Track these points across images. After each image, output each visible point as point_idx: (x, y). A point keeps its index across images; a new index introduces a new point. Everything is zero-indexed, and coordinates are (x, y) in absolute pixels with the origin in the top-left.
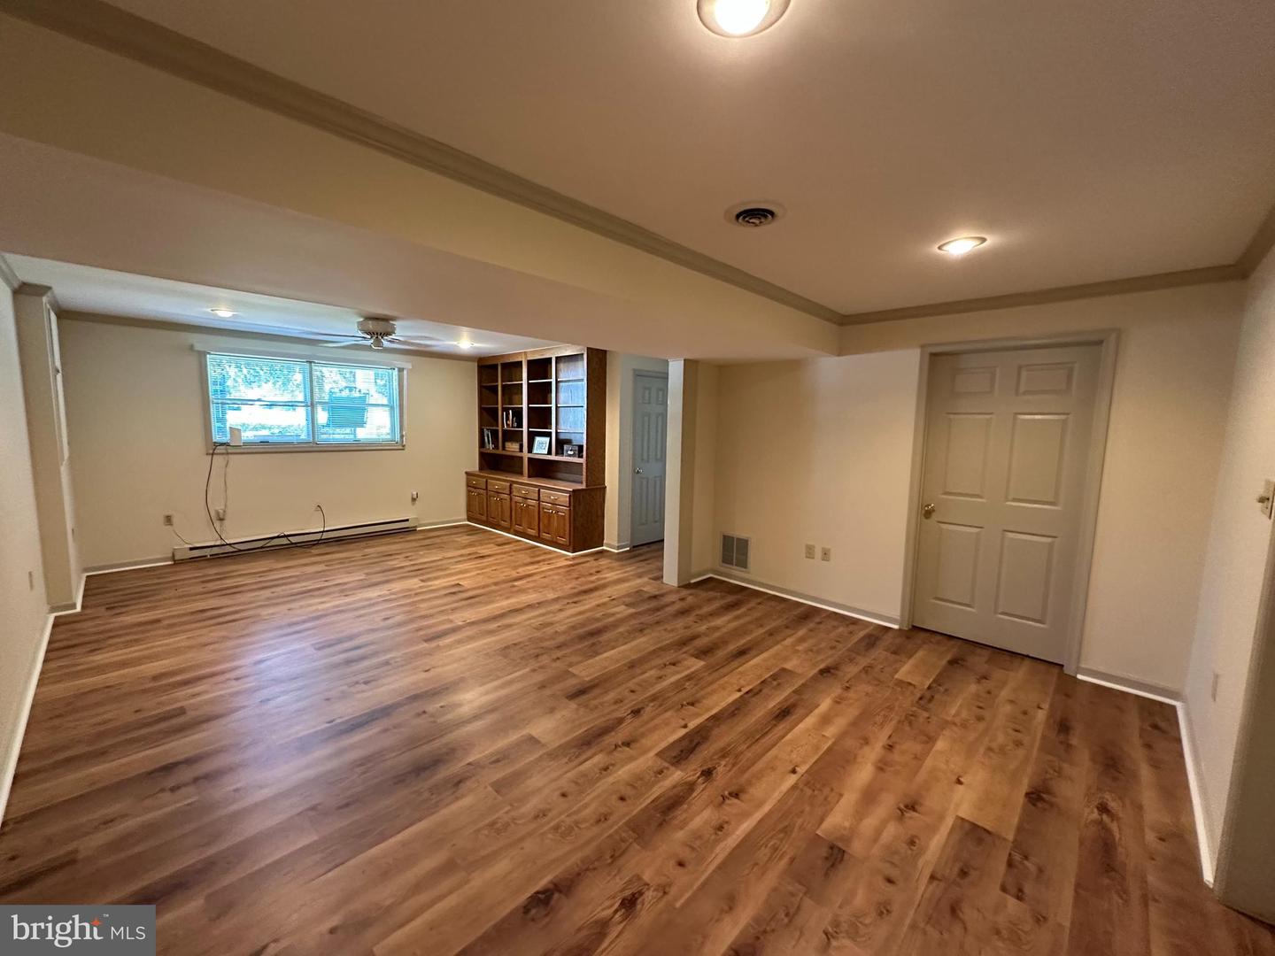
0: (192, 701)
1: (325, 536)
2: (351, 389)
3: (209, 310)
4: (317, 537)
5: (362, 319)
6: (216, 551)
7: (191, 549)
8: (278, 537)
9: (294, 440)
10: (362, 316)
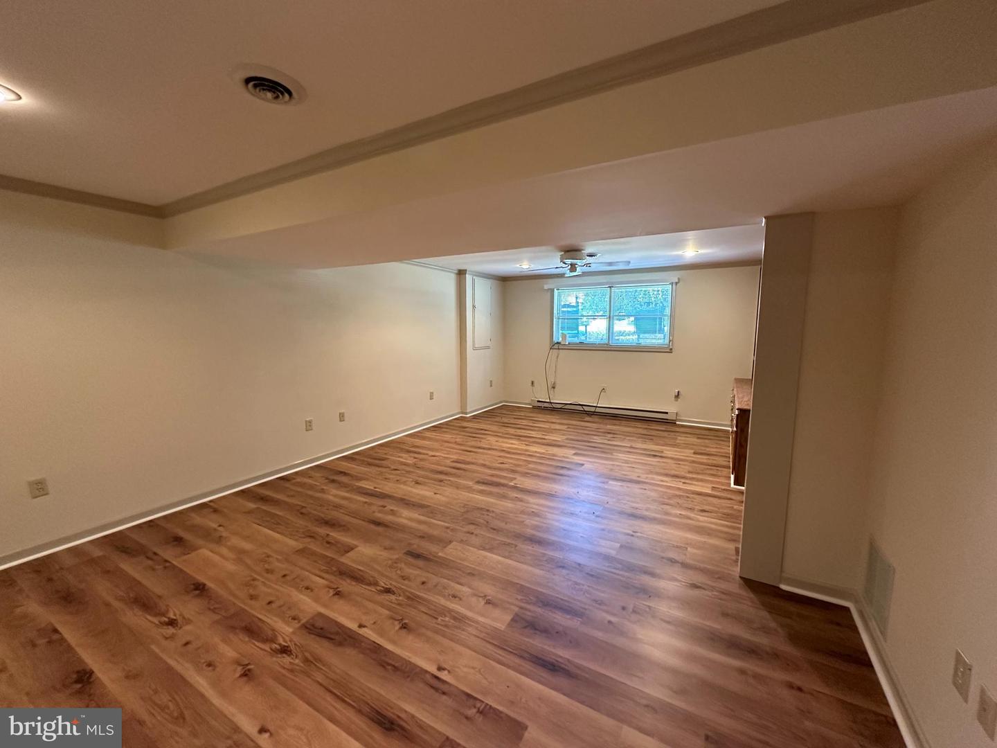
1: (598, 410)
2: (649, 304)
3: (518, 266)
4: (593, 409)
5: (563, 253)
6: (546, 405)
7: (538, 401)
8: (571, 404)
9: (598, 342)
10: (562, 251)
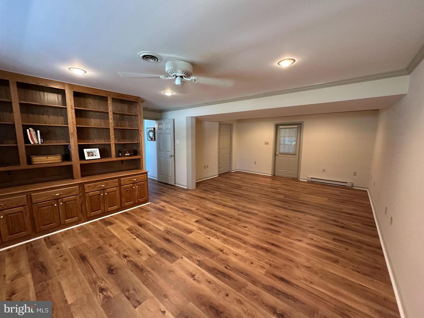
0: (330, 241)
